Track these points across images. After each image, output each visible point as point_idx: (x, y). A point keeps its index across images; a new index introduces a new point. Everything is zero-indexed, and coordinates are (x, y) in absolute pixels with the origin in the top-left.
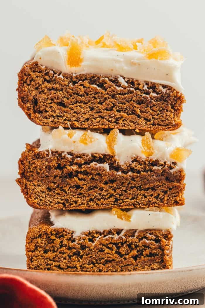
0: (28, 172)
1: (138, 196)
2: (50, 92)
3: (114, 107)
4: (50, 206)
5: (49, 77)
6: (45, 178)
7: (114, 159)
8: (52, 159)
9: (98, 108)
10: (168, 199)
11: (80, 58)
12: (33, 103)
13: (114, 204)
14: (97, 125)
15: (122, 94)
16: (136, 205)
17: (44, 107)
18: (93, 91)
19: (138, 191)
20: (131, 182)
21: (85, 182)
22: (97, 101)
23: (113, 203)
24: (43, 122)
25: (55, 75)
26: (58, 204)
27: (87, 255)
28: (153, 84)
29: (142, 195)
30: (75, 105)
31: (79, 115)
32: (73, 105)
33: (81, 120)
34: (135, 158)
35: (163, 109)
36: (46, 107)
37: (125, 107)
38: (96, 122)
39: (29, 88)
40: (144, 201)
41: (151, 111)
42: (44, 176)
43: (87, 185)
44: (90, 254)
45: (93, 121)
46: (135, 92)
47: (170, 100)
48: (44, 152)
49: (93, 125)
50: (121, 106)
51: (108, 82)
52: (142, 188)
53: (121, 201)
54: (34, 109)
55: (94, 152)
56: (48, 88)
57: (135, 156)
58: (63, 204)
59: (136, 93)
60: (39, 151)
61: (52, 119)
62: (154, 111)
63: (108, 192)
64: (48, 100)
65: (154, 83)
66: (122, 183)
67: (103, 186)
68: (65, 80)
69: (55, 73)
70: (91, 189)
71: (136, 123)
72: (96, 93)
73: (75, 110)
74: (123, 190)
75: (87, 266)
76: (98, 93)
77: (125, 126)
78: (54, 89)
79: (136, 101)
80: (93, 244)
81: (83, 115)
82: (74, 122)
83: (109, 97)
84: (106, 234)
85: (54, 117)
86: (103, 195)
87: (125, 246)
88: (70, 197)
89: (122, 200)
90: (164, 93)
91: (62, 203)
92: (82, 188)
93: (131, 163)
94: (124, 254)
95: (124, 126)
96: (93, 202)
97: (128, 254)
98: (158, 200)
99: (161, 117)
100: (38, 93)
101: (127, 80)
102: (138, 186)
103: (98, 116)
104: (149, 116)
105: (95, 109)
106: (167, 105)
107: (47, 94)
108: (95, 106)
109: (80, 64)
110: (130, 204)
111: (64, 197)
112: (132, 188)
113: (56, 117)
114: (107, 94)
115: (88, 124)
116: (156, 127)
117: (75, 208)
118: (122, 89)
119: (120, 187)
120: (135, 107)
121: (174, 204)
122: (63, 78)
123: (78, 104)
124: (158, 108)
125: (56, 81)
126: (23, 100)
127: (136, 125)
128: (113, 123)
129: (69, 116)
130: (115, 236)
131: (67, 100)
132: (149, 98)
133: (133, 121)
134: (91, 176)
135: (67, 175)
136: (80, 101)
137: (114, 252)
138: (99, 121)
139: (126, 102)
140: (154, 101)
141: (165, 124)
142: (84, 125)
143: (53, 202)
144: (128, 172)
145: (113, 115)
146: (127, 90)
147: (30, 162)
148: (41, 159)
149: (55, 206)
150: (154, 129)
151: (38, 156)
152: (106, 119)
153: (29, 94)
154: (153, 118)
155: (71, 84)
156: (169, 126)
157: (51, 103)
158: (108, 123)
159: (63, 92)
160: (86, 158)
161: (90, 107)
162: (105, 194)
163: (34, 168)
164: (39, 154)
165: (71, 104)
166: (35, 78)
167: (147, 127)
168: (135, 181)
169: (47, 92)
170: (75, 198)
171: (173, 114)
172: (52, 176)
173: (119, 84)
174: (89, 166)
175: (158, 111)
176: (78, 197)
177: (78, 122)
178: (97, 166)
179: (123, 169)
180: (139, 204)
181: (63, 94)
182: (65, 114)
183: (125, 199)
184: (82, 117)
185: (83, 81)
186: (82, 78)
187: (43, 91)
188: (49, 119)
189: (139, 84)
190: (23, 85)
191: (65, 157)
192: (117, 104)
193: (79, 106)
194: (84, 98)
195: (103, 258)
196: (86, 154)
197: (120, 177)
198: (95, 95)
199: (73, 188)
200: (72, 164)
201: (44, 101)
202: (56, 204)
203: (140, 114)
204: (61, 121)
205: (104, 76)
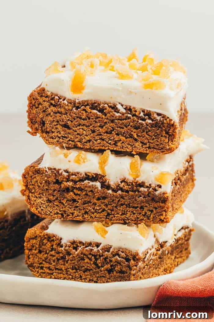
0: (30, 185)
1: (128, 212)
2: (56, 115)
3: (113, 130)
4: (50, 216)
5: (55, 102)
6: (45, 191)
7: (105, 179)
8: (51, 175)
9: (99, 131)
10: (154, 217)
11: (82, 86)
12: (41, 124)
13: (107, 218)
14: (97, 147)
15: (121, 120)
16: (125, 221)
17: (51, 128)
18: (94, 116)
19: (127, 208)
20: (121, 200)
21: (80, 197)
22: (98, 125)
23: (105, 217)
24: (49, 141)
25: (60, 100)
26: (57, 214)
27: (71, 261)
28: (148, 111)
29: (131, 211)
30: (78, 128)
31: (81, 136)
32: (76, 127)
33: (84, 141)
34: (123, 179)
35: (157, 134)
36: (52, 128)
37: (123, 131)
38: (97, 143)
39: (37, 111)
40: (133, 217)
41: (147, 136)
42: (45, 189)
43: (82, 200)
44: (73, 260)
45: (94, 142)
46: (132, 118)
47: (164, 126)
48: (43, 169)
49: (94, 146)
50: (119, 130)
51: (108, 108)
52: (131, 206)
53: (113, 216)
54: (42, 130)
55: (87, 171)
56: (54, 111)
57: (123, 177)
58: (62, 214)
59: (133, 120)
60: (39, 168)
61: (57, 139)
62: (150, 136)
63: (101, 207)
64: (54, 122)
65: (150, 111)
66: (113, 200)
67: (96, 201)
68: (69, 105)
69: (60, 98)
70: (86, 203)
71: (134, 146)
72: (97, 118)
73: (78, 132)
74: (113, 206)
75: (71, 270)
76: (99, 118)
77: (124, 148)
78: (60, 112)
79: (133, 126)
80: (76, 253)
81: (85, 137)
82: (77, 143)
83: (108, 122)
84: (87, 245)
85: (59, 137)
86: (97, 209)
87: (101, 259)
88: (67, 209)
89: (113, 214)
90: (159, 120)
91: (60, 214)
92: (78, 202)
93: (120, 183)
94: (100, 266)
95: (122, 148)
96: (88, 215)
97: (103, 267)
98: (146, 217)
99: (156, 141)
100: (45, 115)
101: (124, 107)
102: (127, 204)
103: (99, 138)
104: (145, 140)
105: (96, 132)
106: (162, 131)
107: (52, 117)
108: (96, 130)
109: (82, 91)
110: (120, 219)
111: (62, 208)
112: (122, 205)
113: (62, 138)
114: (107, 119)
115: (90, 145)
116: (151, 150)
117: (71, 219)
118: (121, 115)
119: (111, 203)
120: (132, 131)
121: (160, 222)
122: (67, 103)
123: (81, 127)
124: (153, 133)
125: (61, 105)
126: (32, 121)
127: (133, 148)
128: (112, 145)
129: (72, 137)
130: (95, 248)
131: (71, 123)
132: (145, 124)
133: (131, 144)
134: (85, 192)
135: (65, 189)
136: (82, 124)
137: (92, 262)
138: (99, 143)
139: (124, 127)
140: (150, 127)
141: (160, 148)
142: (86, 146)
143: (53, 212)
144: (118, 191)
145: (112, 138)
146: (125, 116)
147: (31, 176)
148: (42, 174)
149: (54, 216)
150: (149, 152)
151: (38, 172)
152: (106, 141)
153: (37, 116)
154: (149, 142)
155: (74, 108)
156: (164, 150)
157: (57, 125)
158: (108, 145)
159: (67, 116)
160: (80, 176)
161: (91, 130)
162: (98, 208)
163: (35, 181)
164: (39, 170)
165: (75, 126)
166: (42, 102)
167: (144, 150)
168: (124, 199)
169: (53, 115)
170: (72, 210)
171: (167, 139)
172: (52, 190)
173: (118, 110)
174: (83, 183)
175: (153, 136)
176: (74, 210)
177: (81, 143)
178: (90, 184)
179: (113, 188)
180: (129, 220)
181: (68, 117)
182: (69, 135)
183: (115, 214)
184: (84, 138)
185: (85, 106)
186: (84, 103)
187: (50, 114)
188: (55, 139)
189: (136, 111)
190: (32, 107)
191: (61, 174)
192: (116, 128)
193: (81, 129)
194: (86, 121)
195: (84, 266)
196: (79, 172)
197: (110, 195)
198: (96, 119)
199: (71, 201)
200: (68, 180)
201: (50, 123)
202: (55, 214)
203: (137, 138)
204: (65, 141)
205: (104, 103)
